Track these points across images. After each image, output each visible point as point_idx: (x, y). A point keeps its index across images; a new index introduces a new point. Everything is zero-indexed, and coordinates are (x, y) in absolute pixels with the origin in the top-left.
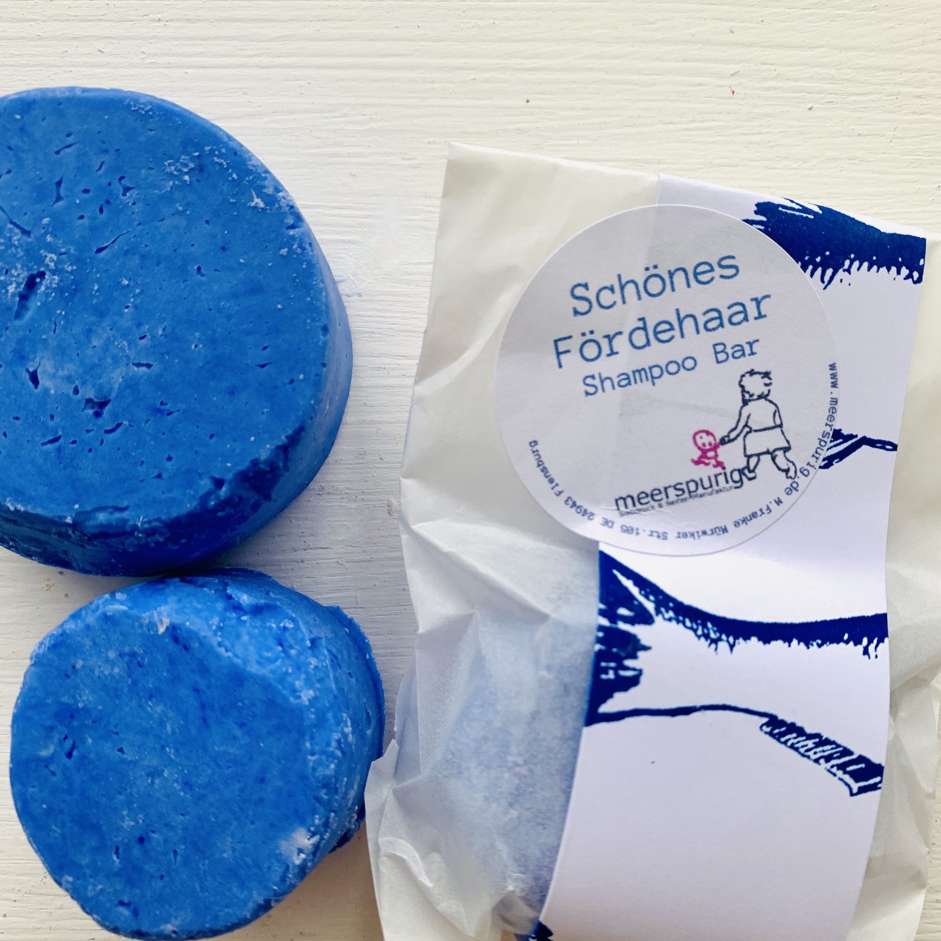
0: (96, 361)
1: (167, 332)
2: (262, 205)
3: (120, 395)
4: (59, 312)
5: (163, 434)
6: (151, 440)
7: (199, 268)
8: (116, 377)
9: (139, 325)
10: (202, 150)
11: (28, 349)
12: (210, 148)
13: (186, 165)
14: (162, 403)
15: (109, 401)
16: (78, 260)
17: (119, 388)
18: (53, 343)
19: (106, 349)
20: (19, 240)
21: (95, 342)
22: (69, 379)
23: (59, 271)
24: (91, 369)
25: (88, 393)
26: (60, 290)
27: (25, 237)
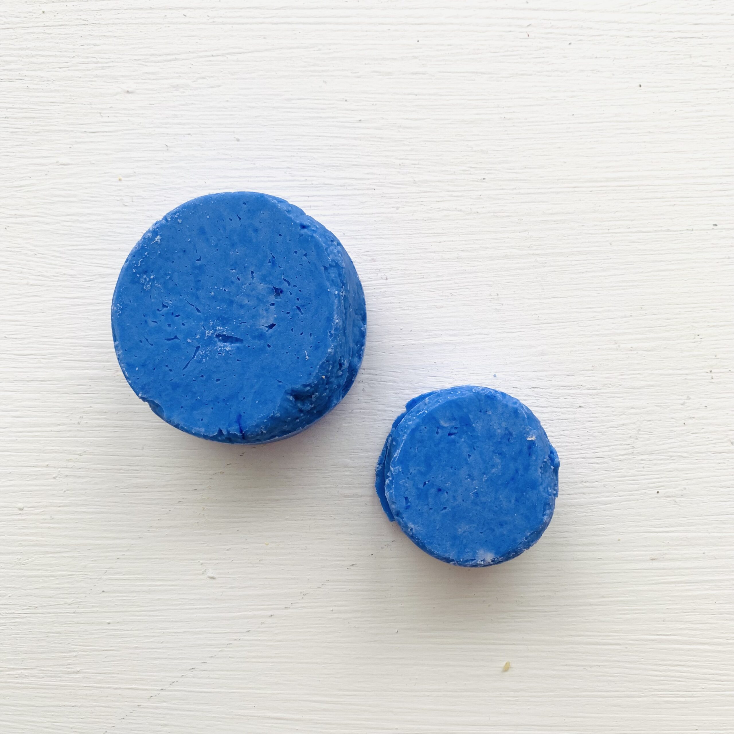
0: (255, 298)
1: (233, 268)
2: (158, 237)
3: (270, 282)
4: (235, 323)
5: (284, 258)
6: (289, 263)
7: (197, 260)
8: (262, 287)
9: (233, 282)
10: (136, 273)
11: (257, 333)
12: (134, 270)
13: (145, 279)
14: (269, 262)
15: (273, 287)
16: (206, 320)
17: (266, 284)
18: (251, 322)
19: (248, 296)
20: (202, 352)
21: (246, 302)
22: (267, 310)
23: (214, 328)
24: (260, 300)
25: (272, 298)
26: (223, 325)
27: (200, 349)
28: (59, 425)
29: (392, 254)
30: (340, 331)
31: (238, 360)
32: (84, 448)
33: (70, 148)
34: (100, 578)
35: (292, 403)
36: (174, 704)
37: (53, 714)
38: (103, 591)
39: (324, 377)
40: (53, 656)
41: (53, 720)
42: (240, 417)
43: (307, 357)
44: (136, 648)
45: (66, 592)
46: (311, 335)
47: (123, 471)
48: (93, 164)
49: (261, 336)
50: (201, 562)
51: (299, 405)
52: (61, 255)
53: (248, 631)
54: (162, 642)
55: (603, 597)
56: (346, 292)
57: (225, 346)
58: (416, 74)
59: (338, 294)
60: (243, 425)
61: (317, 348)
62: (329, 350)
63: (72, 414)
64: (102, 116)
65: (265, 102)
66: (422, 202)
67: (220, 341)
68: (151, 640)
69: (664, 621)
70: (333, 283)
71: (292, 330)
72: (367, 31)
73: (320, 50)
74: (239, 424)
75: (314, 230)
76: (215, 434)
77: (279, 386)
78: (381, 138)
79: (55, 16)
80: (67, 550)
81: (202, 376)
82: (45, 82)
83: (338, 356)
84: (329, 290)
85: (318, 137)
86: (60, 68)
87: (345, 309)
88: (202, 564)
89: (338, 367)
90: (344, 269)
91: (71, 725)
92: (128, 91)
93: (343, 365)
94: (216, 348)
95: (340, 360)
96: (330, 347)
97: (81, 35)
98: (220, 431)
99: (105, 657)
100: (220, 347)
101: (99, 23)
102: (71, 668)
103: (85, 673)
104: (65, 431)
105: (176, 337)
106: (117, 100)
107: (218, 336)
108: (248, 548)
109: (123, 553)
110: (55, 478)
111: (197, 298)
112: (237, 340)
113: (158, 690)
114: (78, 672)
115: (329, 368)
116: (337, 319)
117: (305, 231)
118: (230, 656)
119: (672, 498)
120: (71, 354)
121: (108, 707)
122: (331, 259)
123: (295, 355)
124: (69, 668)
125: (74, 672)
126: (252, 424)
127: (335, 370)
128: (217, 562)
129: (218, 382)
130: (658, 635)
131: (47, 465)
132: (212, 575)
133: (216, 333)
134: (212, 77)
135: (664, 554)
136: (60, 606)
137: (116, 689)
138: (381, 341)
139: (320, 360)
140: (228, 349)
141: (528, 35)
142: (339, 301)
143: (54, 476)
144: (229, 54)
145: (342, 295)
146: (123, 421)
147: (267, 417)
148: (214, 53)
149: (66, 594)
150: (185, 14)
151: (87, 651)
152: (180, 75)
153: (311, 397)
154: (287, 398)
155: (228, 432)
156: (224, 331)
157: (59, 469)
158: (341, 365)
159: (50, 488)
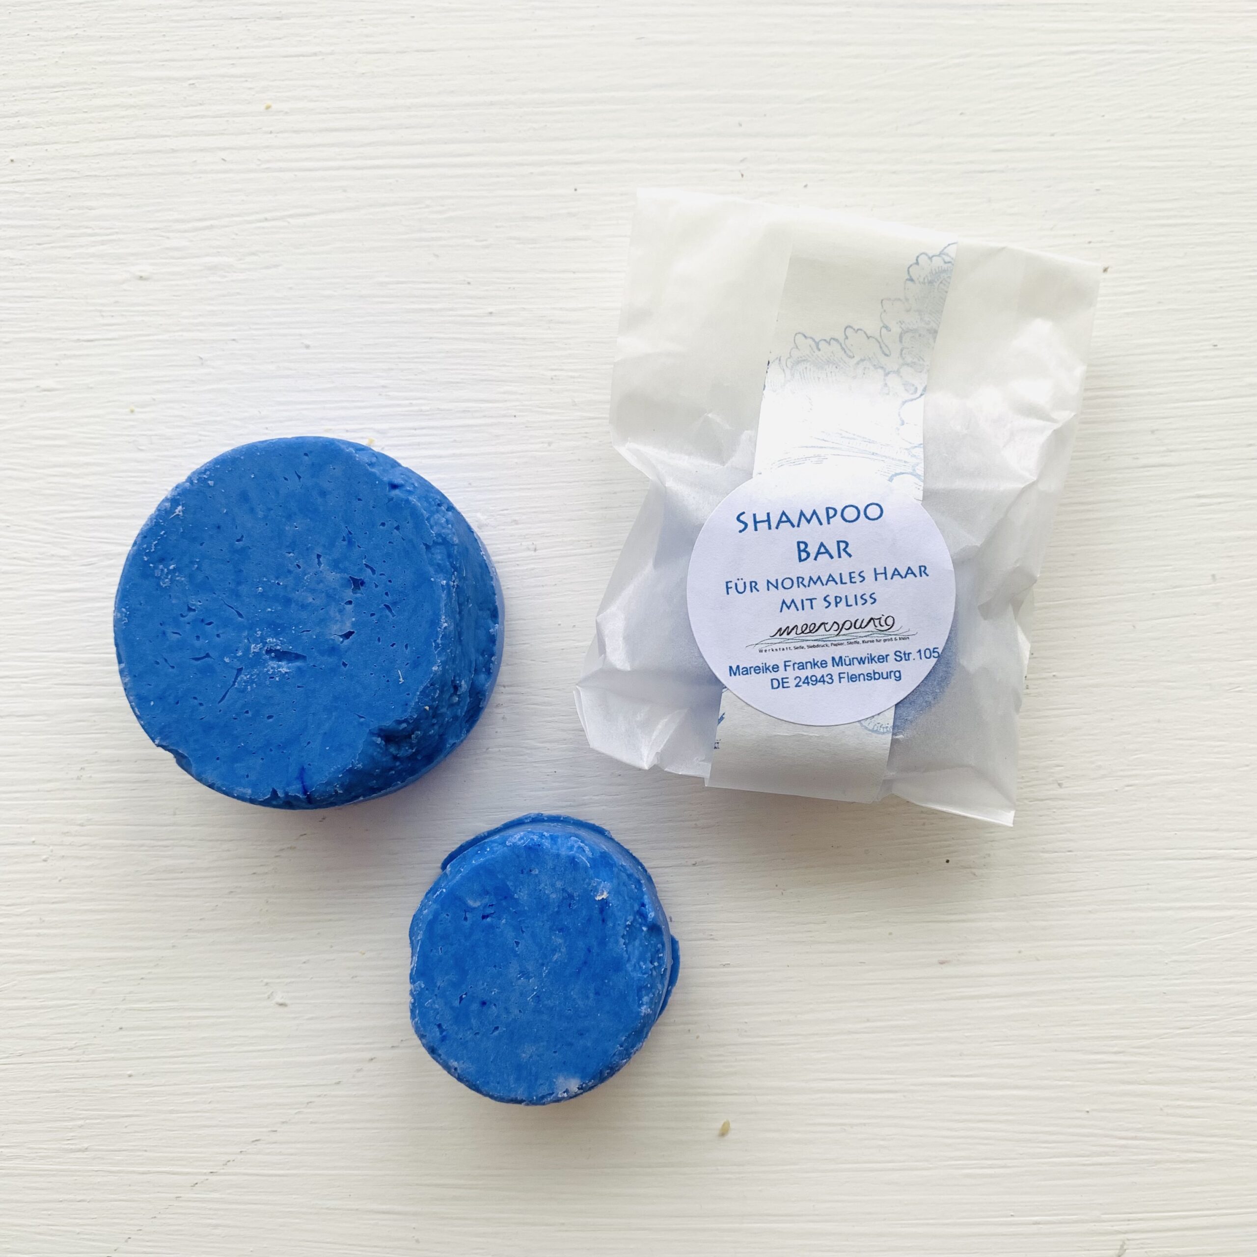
0: (324, 594)
1: (291, 551)
2: (180, 508)
3: (344, 571)
4: (293, 632)
5: (366, 533)
6: (373, 541)
7: (238, 541)
8: (333, 577)
9: (289, 572)
10: (148, 562)
11: (326, 647)
12: (145, 557)
13: (162, 570)
14: (344, 540)
15: (350, 577)
16: (251, 627)
17: (339, 573)
18: (318, 630)
19: (313, 591)
20: (246, 676)
21: (310, 600)
22: (341, 611)
23: (263, 640)
24: (331, 597)
25: (349, 594)
26: (276, 635)
27: (243, 671)
28: (49, 781)
29: (543, 512)
30: (451, 639)
31: (299, 687)
32: (86, 815)
33: (57, 365)
34: (116, 1009)
35: (381, 748)
36: (229, 1194)
37: (49, 1213)
38: (121, 1029)
39: (427, 708)
40: (48, 1127)
41: (50, 1223)
42: (302, 770)
43: (401, 679)
44: (171, 1112)
45: (66, 1031)
46: (406, 646)
47: (146, 848)
48: (91, 388)
49: (333, 650)
50: (266, 980)
51: (393, 750)
52: (45, 527)
53: (338, 1083)
54: (210, 1103)
55: (868, 1021)
56: (460, 581)
57: (279, 667)
58: (574, 239)
59: (447, 584)
60: (308, 783)
61: (416, 665)
62: (433, 668)
63: (69, 764)
64: (102, 316)
65: (346, 289)
66: (586, 433)
67: (272, 659)
68: (192, 1100)
69: (961, 1055)
70: (440, 568)
71: (379, 640)
72: (498, 176)
73: (428, 206)
74: (303, 783)
75: (409, 491)
76: (267, 797)
77: (361, 724)
78: (524, 339)
79: (29, 166)
80: (65, 968)
81: (247, 712)
82: (17, 267)
83: (450, 677)
84: (432, 579)
85: (428, 340)
86: (39, 244)
87: (460, 605)
88: (267, 984)
89: (452, 691)
90: (456, 547)
91: (78, 1230)
92: (141, 277)
93: (459, 688)
94: (265, 669)
95: (453, 681)
96: (436, 664)
97: (70, 194)
98: (274, 792)
99: (126, 1127)
100: (272, 668)
101: (96, 176)
102: (75, 1144)
103: (96, 1150)
104: (58, 789)
105: (208, 656)
106: (125, 290)
107: (269, 652)
108: (334, 960)
109: (150, 971)
110: (45, 860)
111: (238, 596)
112: (298, 657)
113: (205, 1174)
114: (86, 1149)
115: (435, 693)
116: (446, 622)
117: (397, 492)
118: (311, 1120)
119: (968, 870)
120: (65, 675)
121: (134, 1201)
122: (435, 534)
123: (384, 676)
124: (72, 1144)
125: (79, 1150)
126: (321, 781)
127: (446, 696)
128: (289, 980)
129: (271, 720)
130: (952, 1076)
131: (34, 842)
132: (281, 1001)
133: (266, 648)
134: (268, 252)
135: (959, 955)
136: (55, 1051)
137: (143, 1173)
138: (528, 644)
139: (422, 683)
140: (284, 670)
141: (742, 175)
142: (449, 594)
143: (44, 857)
144: (291, 216)
145: (454, 585)
146: (144, 773)
147: (344, 770)
148: (268, 215)
149: (66, 1033)
150: (224, 158)
151: (99, 1119)
152: (220, 250)
153: (410, 738)
154: (373, 741)
155: (286, 794)
156: (277, 645)
157: (51, 847)
158: (456, 688)
159: (39, 875)
